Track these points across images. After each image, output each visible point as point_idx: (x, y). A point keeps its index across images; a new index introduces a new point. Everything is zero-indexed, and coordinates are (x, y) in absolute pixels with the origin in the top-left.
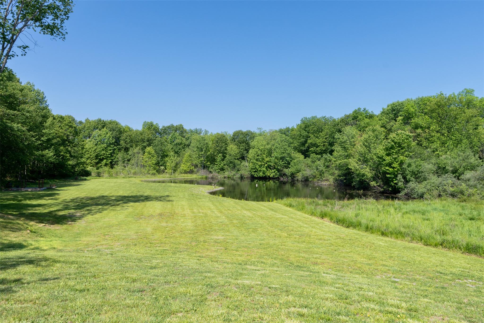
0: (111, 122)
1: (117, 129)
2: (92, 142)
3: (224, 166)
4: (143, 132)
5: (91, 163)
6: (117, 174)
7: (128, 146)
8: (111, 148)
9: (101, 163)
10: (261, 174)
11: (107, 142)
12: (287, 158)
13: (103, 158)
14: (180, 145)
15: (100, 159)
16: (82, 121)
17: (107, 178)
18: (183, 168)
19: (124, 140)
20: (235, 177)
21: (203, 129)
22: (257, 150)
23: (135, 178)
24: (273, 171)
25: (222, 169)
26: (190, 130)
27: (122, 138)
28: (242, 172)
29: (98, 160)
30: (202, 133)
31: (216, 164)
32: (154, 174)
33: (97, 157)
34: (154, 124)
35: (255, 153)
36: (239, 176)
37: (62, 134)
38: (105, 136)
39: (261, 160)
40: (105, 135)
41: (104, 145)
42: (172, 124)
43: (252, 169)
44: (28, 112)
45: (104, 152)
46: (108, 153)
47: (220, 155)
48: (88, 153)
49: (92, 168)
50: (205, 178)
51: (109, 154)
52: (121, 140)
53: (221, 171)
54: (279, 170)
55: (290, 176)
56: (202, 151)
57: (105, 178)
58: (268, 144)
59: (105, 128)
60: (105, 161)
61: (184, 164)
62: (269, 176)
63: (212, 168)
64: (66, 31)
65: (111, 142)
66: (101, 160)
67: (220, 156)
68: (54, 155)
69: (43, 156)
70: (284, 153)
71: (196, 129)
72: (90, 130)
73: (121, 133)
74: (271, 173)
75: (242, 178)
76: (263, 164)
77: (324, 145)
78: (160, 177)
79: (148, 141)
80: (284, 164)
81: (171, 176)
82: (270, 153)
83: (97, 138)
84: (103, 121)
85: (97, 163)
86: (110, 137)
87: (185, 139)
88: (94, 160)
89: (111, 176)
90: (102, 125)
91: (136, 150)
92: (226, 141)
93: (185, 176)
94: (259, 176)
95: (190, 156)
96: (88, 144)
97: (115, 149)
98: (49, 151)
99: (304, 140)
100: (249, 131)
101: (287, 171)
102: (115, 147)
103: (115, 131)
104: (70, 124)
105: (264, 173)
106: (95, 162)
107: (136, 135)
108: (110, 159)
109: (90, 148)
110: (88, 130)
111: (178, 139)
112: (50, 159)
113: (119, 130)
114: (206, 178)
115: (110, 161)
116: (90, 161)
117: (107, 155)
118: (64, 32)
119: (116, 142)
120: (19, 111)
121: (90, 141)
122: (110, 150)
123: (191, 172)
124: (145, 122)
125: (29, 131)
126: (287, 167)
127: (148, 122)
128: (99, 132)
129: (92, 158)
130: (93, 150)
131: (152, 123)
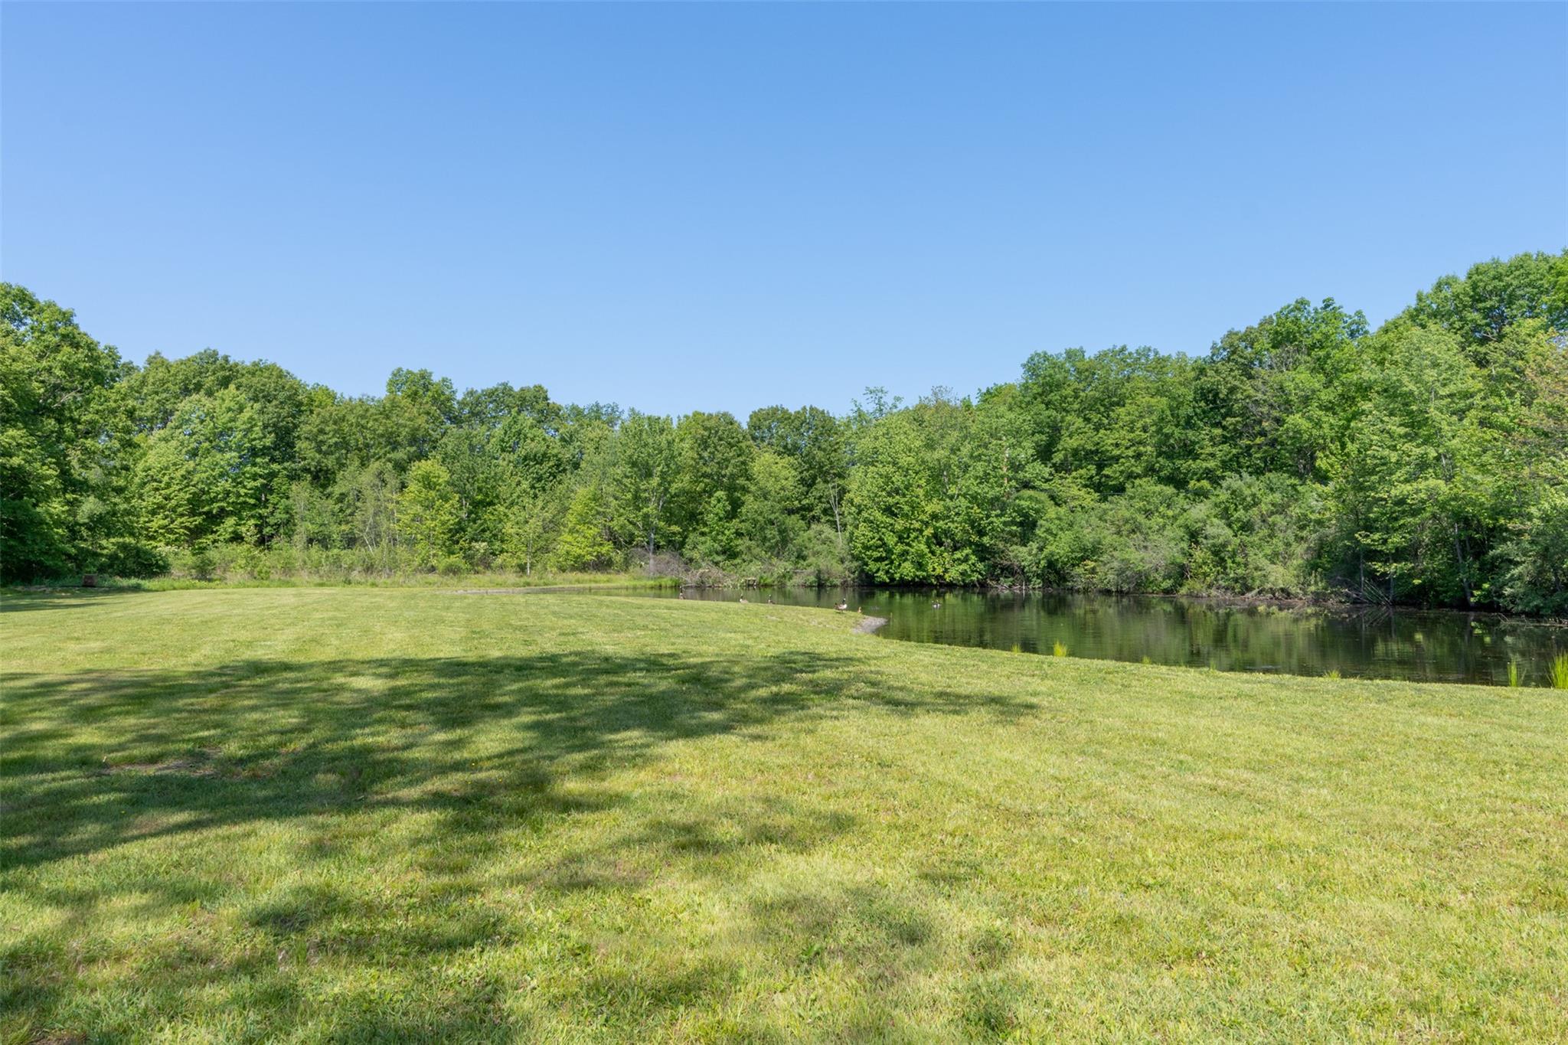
0: (256, 369)
1: (282, 396)
2: (174, 443)
3: (737, 542)
4: (392, 407)
5: (171, 531)
6: (288, 569)
7: (330, 462)
8: (257, 469)
9: (213, 532)
10: (907, 570)
11: (241, 443)
13: (222, 509)
15: (208, 514)
16: (135, 364)
17: (240, 585)
18: (567, 547)
19: (310, 438)
20: (791, 582)
22: (891, 469)
23: (374, 585)
24: (958, 555)
25: (732, 553)
26: (574, 408)
27: (304, 430)
28: (820, 563)
29: (199, 520)
30: (624, 419)
31: (704, 534)
32: (454, 571)
33: (195, 504)
34: (436, 378)
36: (810, 579)
38: (233, 420)
39: (905, 509)
40: (231, 415)
41: (228, 455)
42: (505, 385)
43: (867, 548)
45: (225, 484)
46: (243, 491)
47: (717, 495)
48: (157, 489)
49: (175, 548)
50: (671, 587)
51: (247, 495)
52: (299, 437)
53: (726, 559)
54: (984, 553)
55: (1038, 576)
56: (648, 477)
57: (237, 587)
58: (930, 445)
59: (232, 387)
60: (230, 521)
61: (571, 532)
62: (941, 578)
65: (258, 444)
66: (216, 518)
67: (718, 501)
71: (597, 405)
72: (164, 395)
73: (301, 411)
74: (950, 566)
75: (821, 585)
76: (917, 525)
77: (1138, 456)
78: (485, 585)
79: (413, 440)
80: (1005, 524)
81: (529, 580)
83: (195, 427)
84: (226, 359)
85: (196, 533)
86: (251, 423)
88: (182, 515)
89: (259, 576)
90: (221, 374)
91: (367, 477)
94: (897, 576)
95: (594, 499)
96: (153, 452)
97: (273, 475)
99: (1044, 437)
100: (811, 408)
101: (1023, 555)
102: (275, 467)
103: (275, 402)
105: (920, 566)
106: (186, 528)
107: (363, 417)
108: (253, 516)
109: (167, 468)
110: (157, 393)
111: (532, 440)
113: (289, 398)
115: (252, 522)
116: (166, 522)
117: (239, 495)
119: (279, 444)
121: (167, 440)
122: (255, 477)
124: (399, 370)
126: (1023, 539)
127: (412, 373)
128: (208, 402)
129: (174, 510)
130: (178, 474)
131: (424, 376)
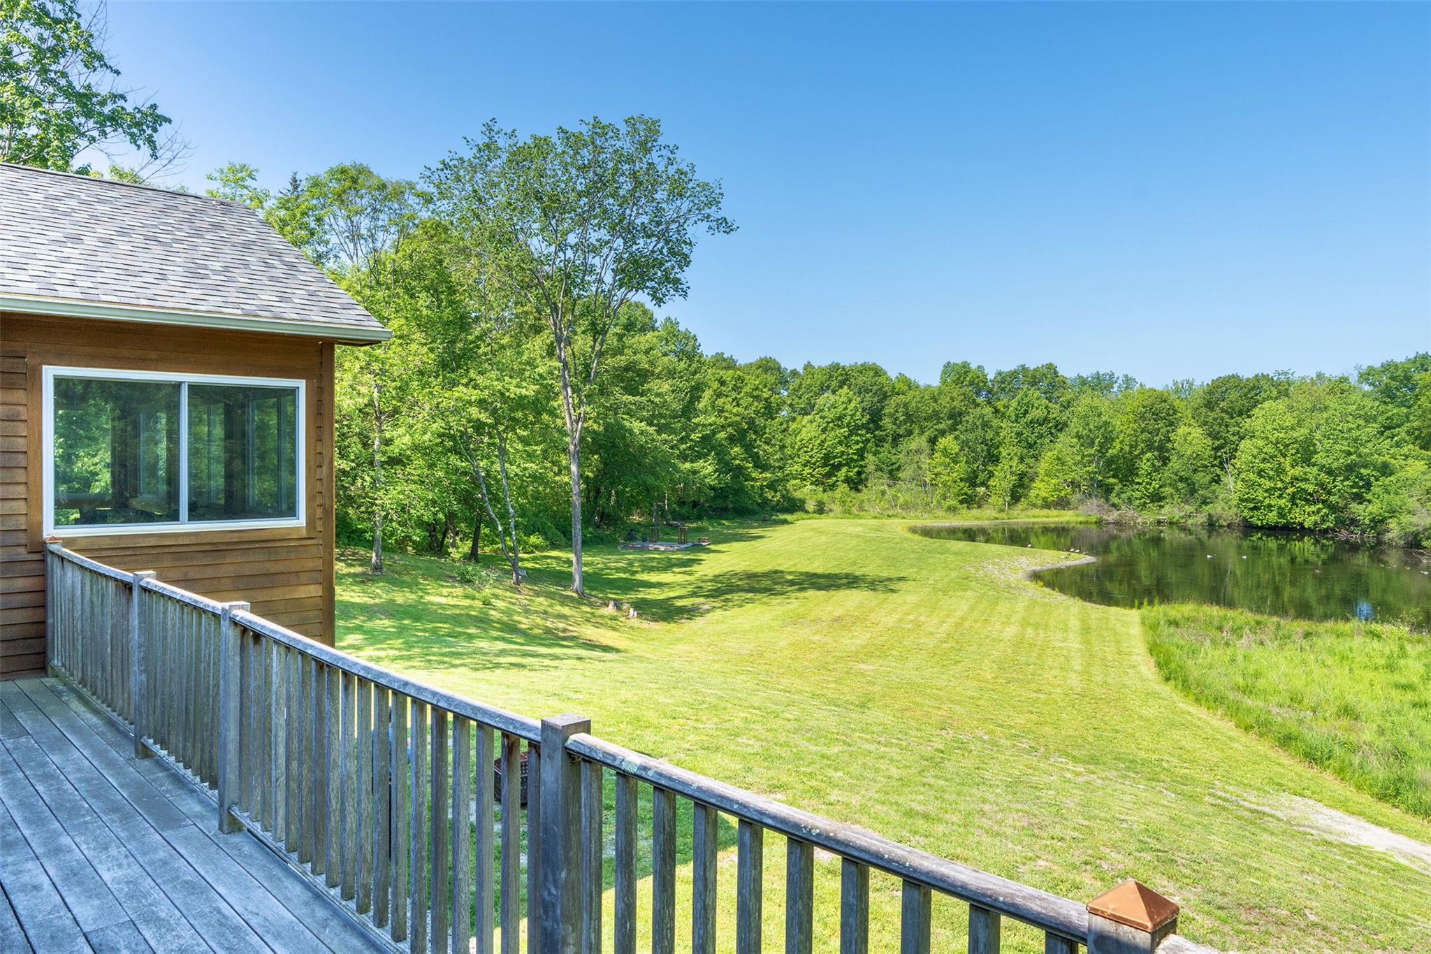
0: (863, 369)
1: (875, 388)
2: (815, 424)
3: (1162, 490)
4: (940, 394)
5: (813, 476)
6: (862, 506)
7: (901, 431)
8: (858, 438)
9: (835, 476)
10: (1272, 517)
11: (850, 423)
12: (1363, 471)
13: (840, 462)
14: (1042, 425)
15: (833, 464)
16: (797, 371)
17: (835, 517)
18: (1038, 491)
19: (891, 415)
20: (1190, 522)
21: (1119, 374)
22: (1262, 443)
24: (1313, 508)
25: (1157, 498)
26: (1079, 377)
27: (886, 411)
28: (1216, 509)
29: (827, 469)
30: (1116, 386)
31: (1138, 483)
32: (952, 509)
33: (827, 458)
34: (973, 366)
35: (1255, 451)
36: (1205, 520)
37: (738, 418)
38: (846, 409)
39: (1271, 473)
40: (844, 406)
41: (842, 431)
42: (1023, 366)
43: (1245, 501)
44: (658, 395)
45: (841, 448)
46: (851, 451)
47: (1149, 455)
48: (806, 452)
49: (814, 487)
50: (1096, 523)
51: (855, 454)
52: (884, 415)
53: (1152, 502)
54: (1333, 508)
55: (1370, 527)
56: (1092, 444)
59: (846, 387)
60: (844, 469)
61: (1042, 481)
62: (1301, 524)
63: (1118, 495)
64: (687, 285)
65: (860, 423)
66: (837, 468)
67: (1148, 460)
68: (715, 472)
69: (695, 472)
70: (1349, 454)
71: (1098, 373)
72: (811, 394)
73: (885, 396)
74: (1307, 516)
75: (1212, 525)
76: (1280, 485)
78: (969, 518)
79: (951, 416)
80: (1350, 487)
81: (1000, 515)
82: (1306, 453)
83: (826, 413)
84: (844, 368)
85: (826, 476)
86: (856, 409)
87: (1058, 406)
88: (819, 466)
89: (847, 512)
90: (840, 378)
91: (915, 444)
92: (1168, 415)
93: (1038, 517)
94: (1265, 522)
95: (1059, 459)
96: (805, 429)
97: (868, 441)
98: (705, 462)
101: (1363, 512)
102: (869, 436)
103: (870, 394)
104: (755, 393)
105: (1282, 515)
106: (821, 474)
108: (857, 466)
109: (811, 439)
110: (806, 392)
111: (1037, 408)
112: (707, 480)
113: (880, 389)
114: (1099, 523)
115: (856, 470)
116: (811, 471)
117: (849, 454)
118: (684, 287)
119: (872, 420)
120: (642, 395)
121: (811, 422)
122: (857, 442)
123: (1062, 504)
124: (949, 363)
125: (659, 432)
126: (1359, 498)
127: (956, 365)
128: (832, 398)
129: (814, 464)
130: (817, 443)
131: (965, 365)
